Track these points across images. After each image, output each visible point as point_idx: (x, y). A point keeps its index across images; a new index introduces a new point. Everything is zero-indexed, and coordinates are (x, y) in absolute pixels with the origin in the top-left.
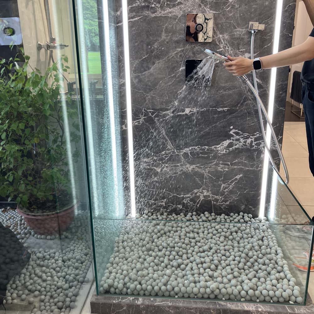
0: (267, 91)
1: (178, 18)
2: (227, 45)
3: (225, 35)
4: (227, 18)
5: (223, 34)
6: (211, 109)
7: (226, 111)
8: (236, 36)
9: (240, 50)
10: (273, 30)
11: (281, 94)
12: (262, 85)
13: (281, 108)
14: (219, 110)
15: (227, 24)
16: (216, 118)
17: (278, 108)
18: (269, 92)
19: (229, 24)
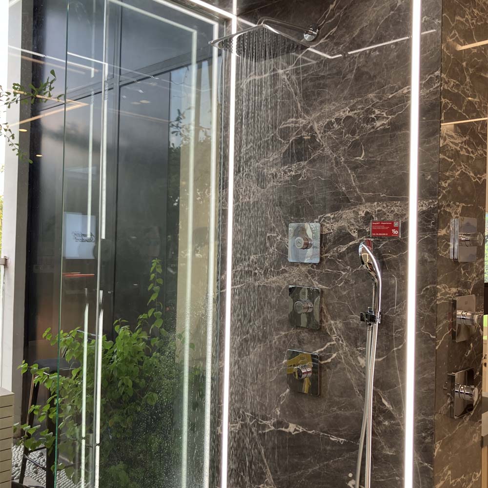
0: (402, 427)
1: (282, 290)
2: (340, 337)
3: (338, 322)
4: (340, 298)
5: (336, 320)
6: (322, 434)
7: (342, 443)
8: (352, 326)
9: (358, 349)
10: (404, 324)
11: (424, 438)
12: (393, 413)
13: (426, 464)
14: (333, 439)
15: (341, 306)
16: (328, 452)
17: (421, 464)
18: (404, 428)
19: (342, 306)
